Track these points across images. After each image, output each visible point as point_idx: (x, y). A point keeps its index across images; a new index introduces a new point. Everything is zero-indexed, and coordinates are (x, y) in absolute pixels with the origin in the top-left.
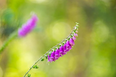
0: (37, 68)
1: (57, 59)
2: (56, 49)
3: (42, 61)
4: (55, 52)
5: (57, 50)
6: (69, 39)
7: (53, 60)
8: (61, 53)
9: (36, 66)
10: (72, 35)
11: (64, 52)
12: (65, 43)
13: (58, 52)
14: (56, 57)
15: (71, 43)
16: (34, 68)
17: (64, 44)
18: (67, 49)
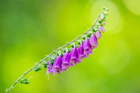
0: (26, 83)
1: (65, 70)
2: (65, 52)
3: (36, 71)
4: (62, 56)
5: (66, 54)
6: (89, 36)
7: (58, 71)
8: (74, 59)
9: (26, 80)
10: (96, 29)
11: (79, 59)
12: (81, 43)
13: (68, 57)
14: (63, 67)
15: (92, 44)
16: (21, 82)
17: (79, 44)
18: (85, 52)
